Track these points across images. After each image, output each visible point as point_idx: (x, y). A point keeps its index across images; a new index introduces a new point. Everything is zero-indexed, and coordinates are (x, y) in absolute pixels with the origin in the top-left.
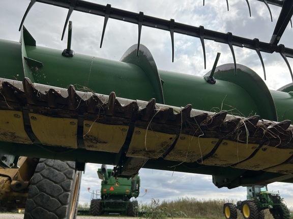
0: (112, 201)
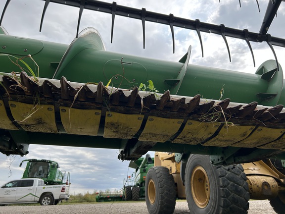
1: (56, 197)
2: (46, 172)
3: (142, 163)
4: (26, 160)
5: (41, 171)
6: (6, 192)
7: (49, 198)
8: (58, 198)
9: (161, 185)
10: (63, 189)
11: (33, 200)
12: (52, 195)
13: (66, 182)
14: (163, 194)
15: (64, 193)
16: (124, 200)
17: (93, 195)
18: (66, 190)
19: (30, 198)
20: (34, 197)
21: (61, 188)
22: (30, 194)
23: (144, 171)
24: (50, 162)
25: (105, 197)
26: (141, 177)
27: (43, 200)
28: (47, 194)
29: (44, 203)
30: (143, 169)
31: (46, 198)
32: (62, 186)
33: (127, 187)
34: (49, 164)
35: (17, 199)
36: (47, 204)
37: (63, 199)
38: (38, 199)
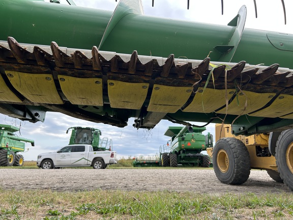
0: (190, 154)
1: (106, 162)
2: (90, 139)
3: (181, 131)
4: (72, 128)
5: (85, 138)
6: (62, 156)
7: (100, 163)
8: (108, 162)
9: (236, 155)
10: (112, 155)
11: (86, 163)
12: (103, 160)
13: (109, 148)
14: (238, 164)
15: (113, 158)
16: (161, 166)
17: (128, 160)
18: (114, 156)
19: (83, 162)
20: (87, 161)
21: (110, 154)
22: (83, 158)
23: (182, 139)
24: (94, 130)
25: (141, 162)
26: (179, 145)
27: (95, 164)
28: (98, 159)
29: (96, 167)
30: (181, 137)
31: (97, 162)
32: (111, 152)
33: (163, 154)
34: (93, 132)
35: (72, 162)
36: (99, 168)
37: (113, 163)
38: (91, 163)
